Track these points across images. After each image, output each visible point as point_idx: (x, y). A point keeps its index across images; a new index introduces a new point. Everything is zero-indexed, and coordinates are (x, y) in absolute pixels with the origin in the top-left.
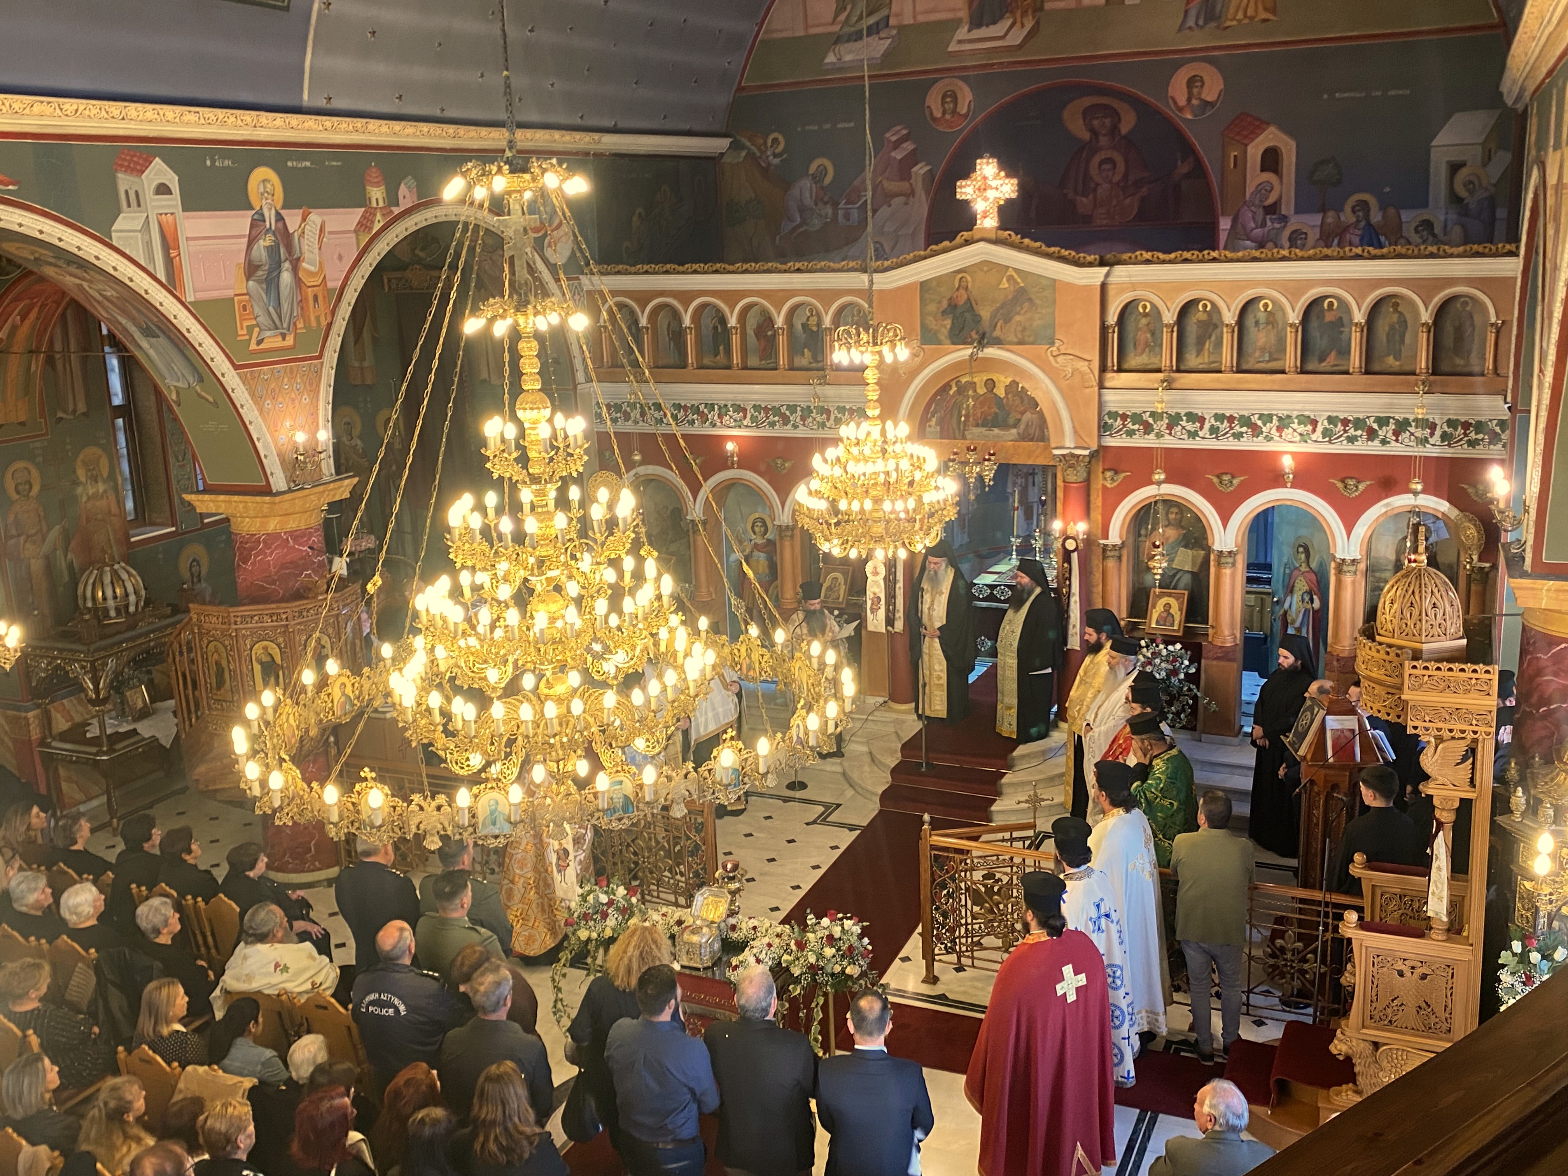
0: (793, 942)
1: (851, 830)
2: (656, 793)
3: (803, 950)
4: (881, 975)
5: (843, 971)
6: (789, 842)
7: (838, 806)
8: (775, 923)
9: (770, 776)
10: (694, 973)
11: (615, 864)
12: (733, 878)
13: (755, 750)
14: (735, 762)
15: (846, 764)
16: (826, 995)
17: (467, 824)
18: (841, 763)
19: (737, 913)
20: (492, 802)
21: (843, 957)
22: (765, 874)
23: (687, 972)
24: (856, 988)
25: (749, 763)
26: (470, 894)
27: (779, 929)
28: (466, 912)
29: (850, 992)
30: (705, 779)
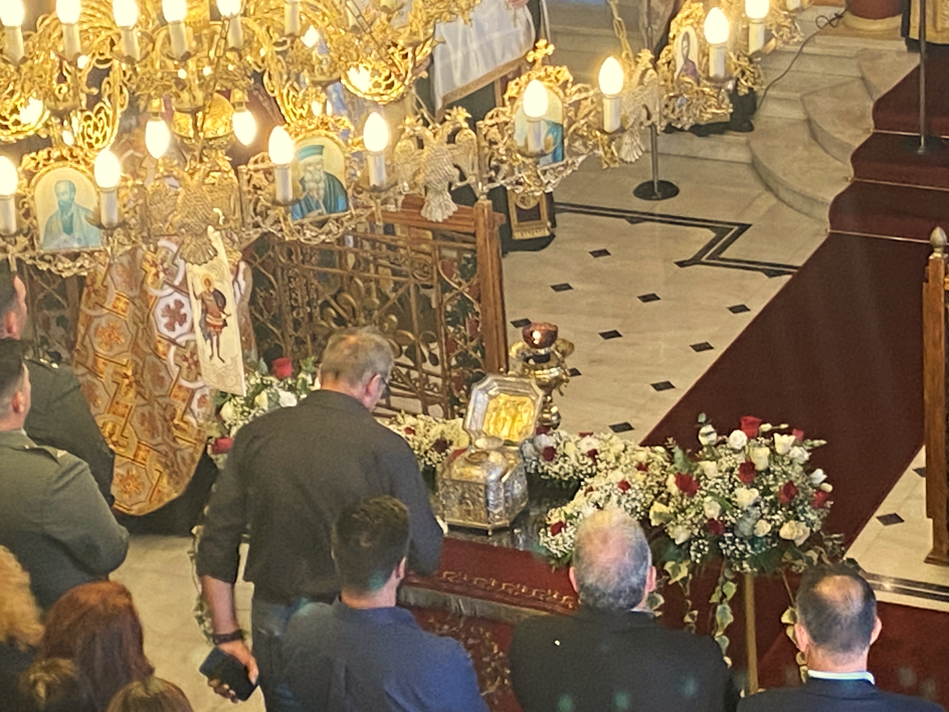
0: (672, 479)
1: (771, 274)
2: (391, 169)
3: (692, 494)
4: (848, 542)
5: (775, 534)
6: (646, 299)
7: (744, 227)
8: (634, 444)
9: (627, 138)
10: (477, 539)
11: (299, 342)
12: (546, 358)
13: (595, 84)
14: (551, 109)
15: (756, 145)
16: (739, 579)
17: (14, 229)
18: (748, 144)
19: (556, 427)
20: (63, 187)
21: (774, 505)
22: (599, 362)
23: (461, 536)
24: (801, 565)
25: (583, 111)
26: (28, 386)
27: (643, 455)
28: (23, 420)
29: (789, 573)
30: (492, 143)
